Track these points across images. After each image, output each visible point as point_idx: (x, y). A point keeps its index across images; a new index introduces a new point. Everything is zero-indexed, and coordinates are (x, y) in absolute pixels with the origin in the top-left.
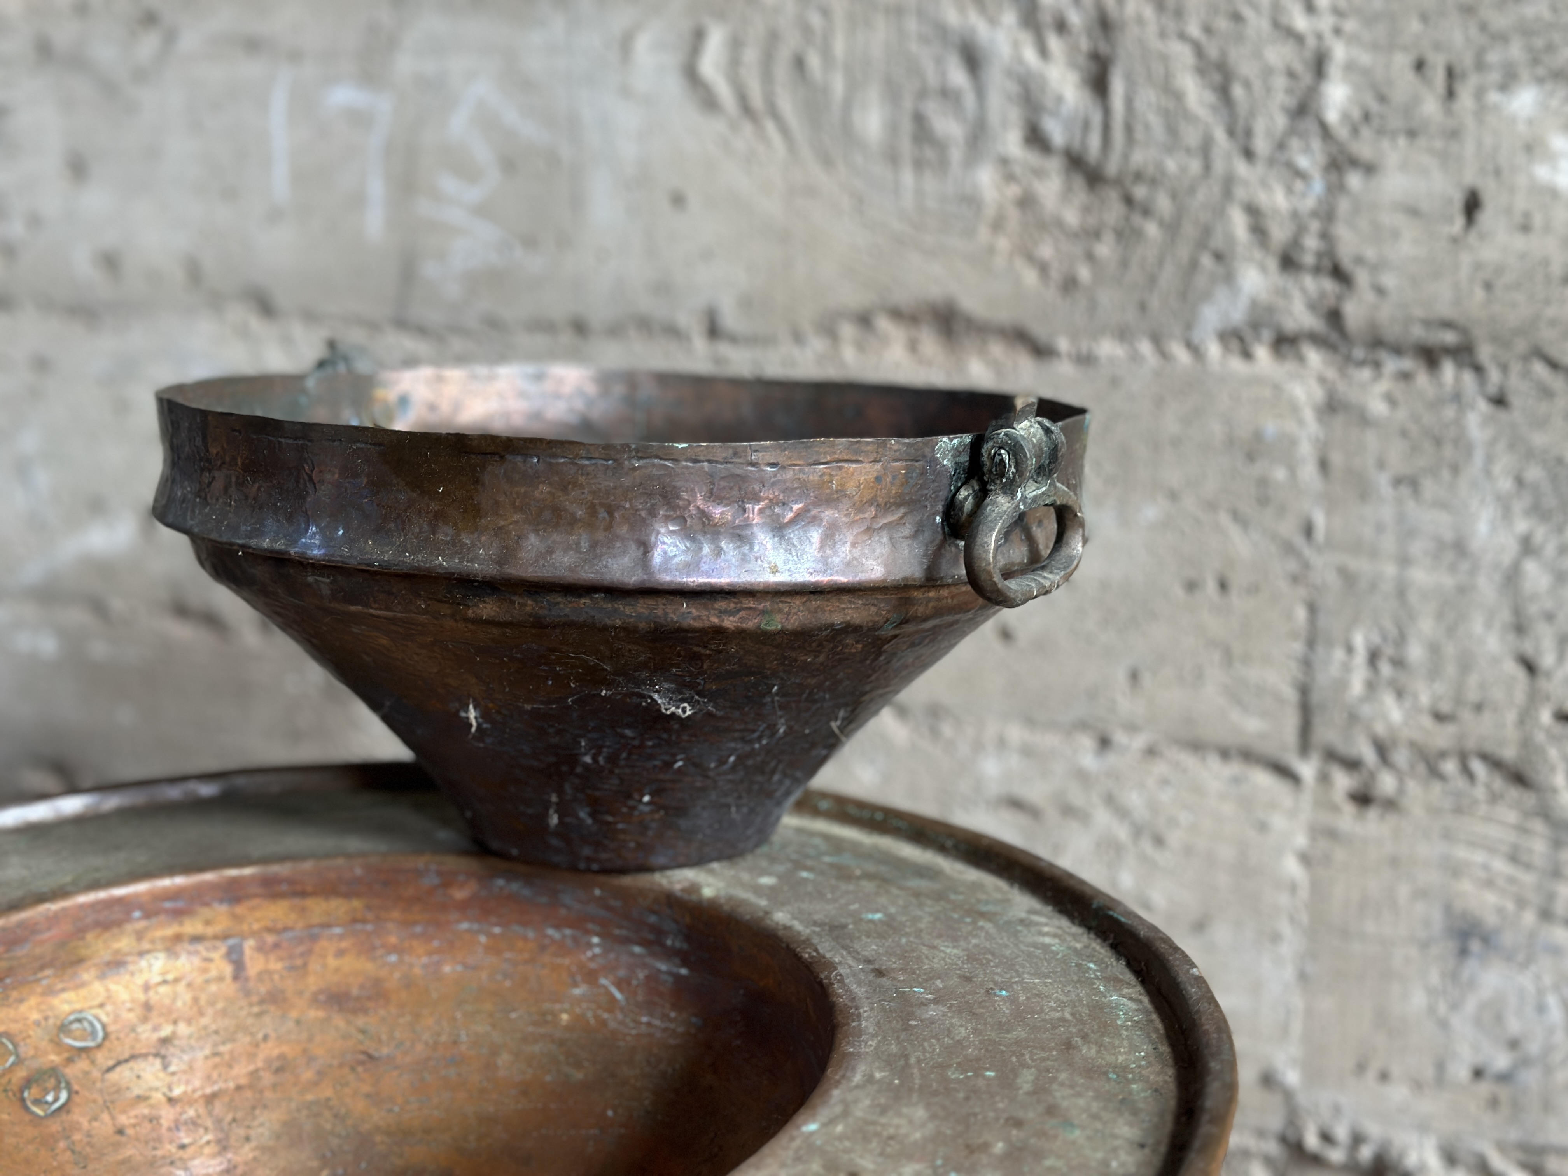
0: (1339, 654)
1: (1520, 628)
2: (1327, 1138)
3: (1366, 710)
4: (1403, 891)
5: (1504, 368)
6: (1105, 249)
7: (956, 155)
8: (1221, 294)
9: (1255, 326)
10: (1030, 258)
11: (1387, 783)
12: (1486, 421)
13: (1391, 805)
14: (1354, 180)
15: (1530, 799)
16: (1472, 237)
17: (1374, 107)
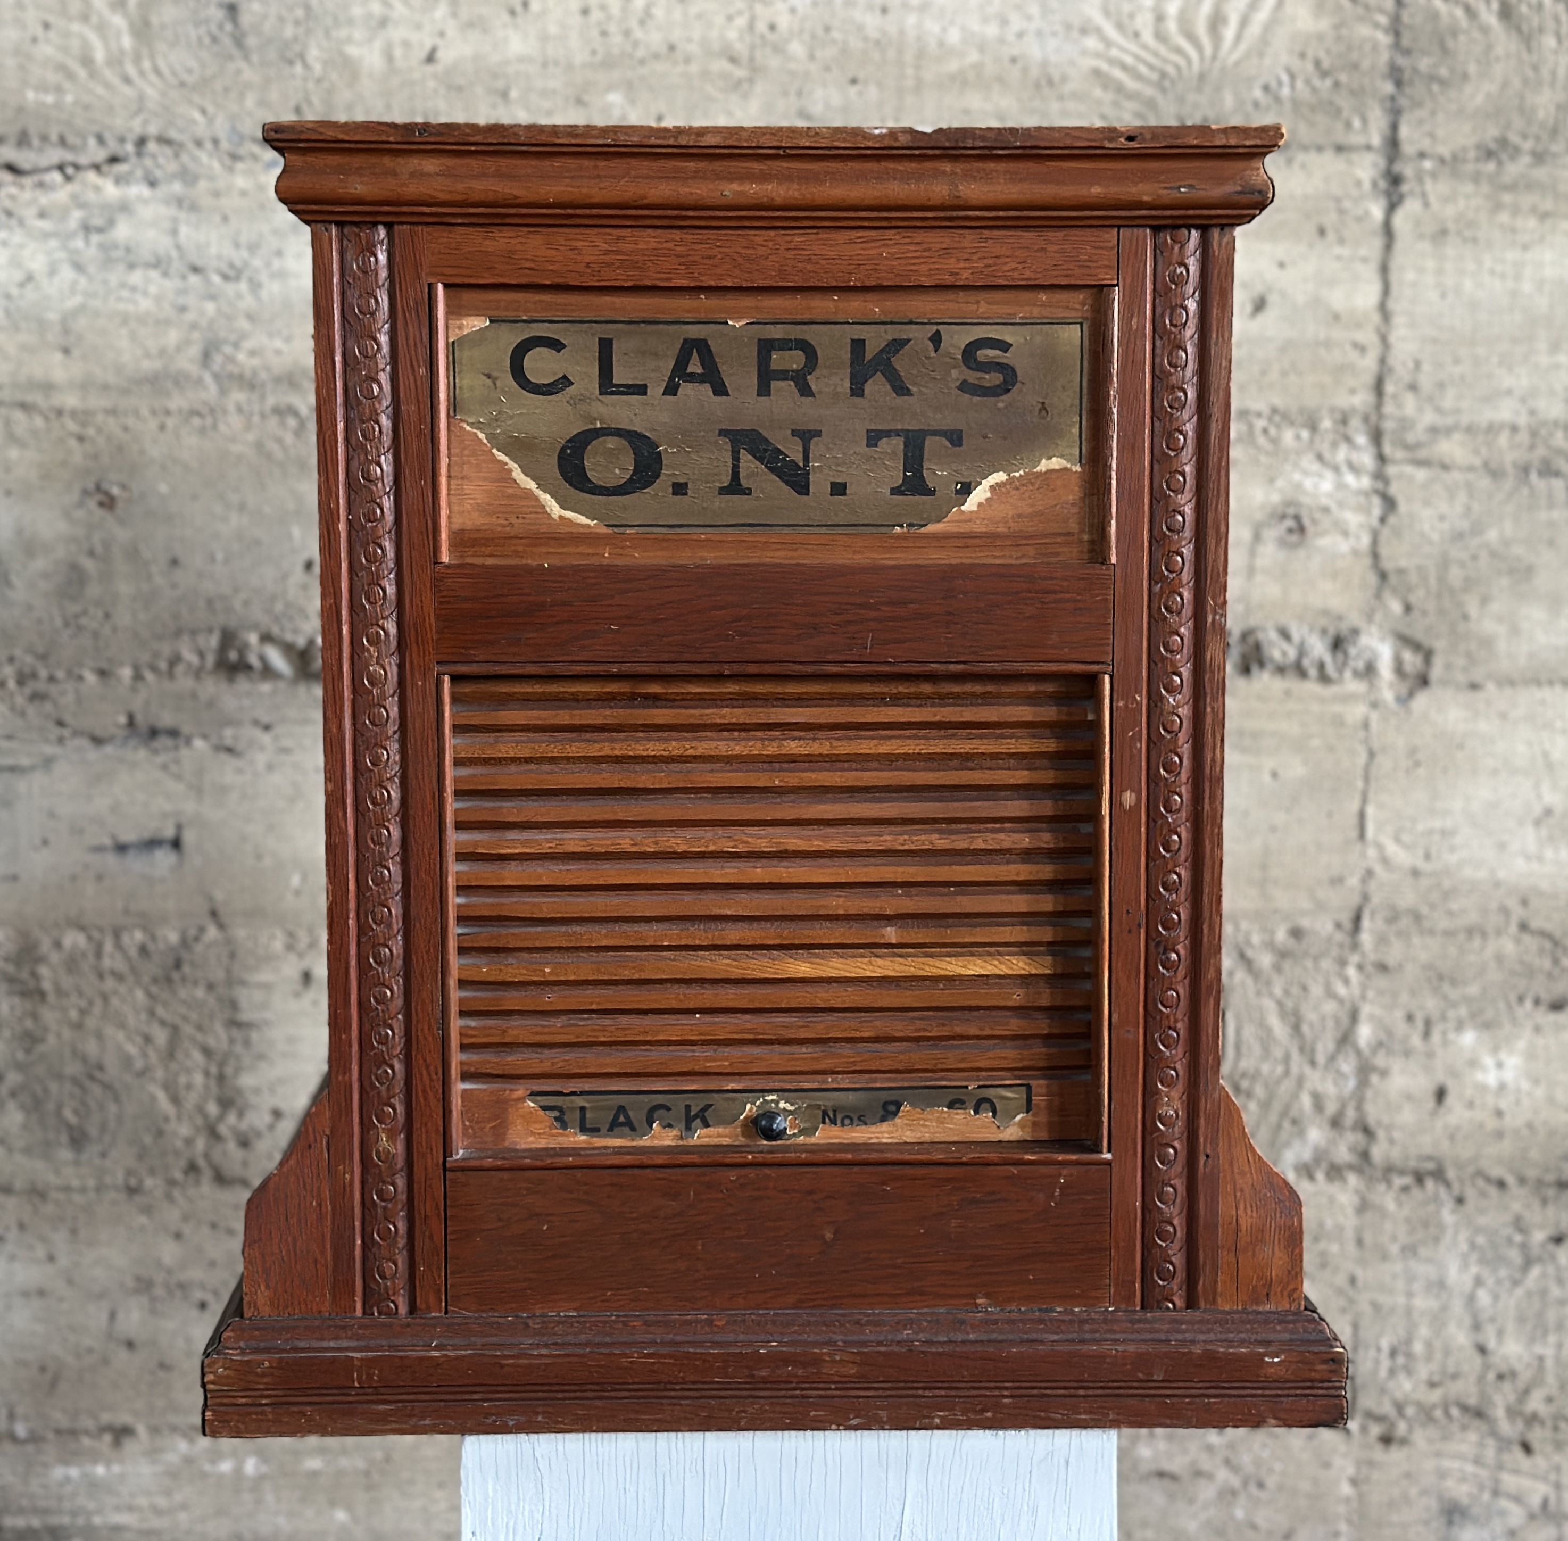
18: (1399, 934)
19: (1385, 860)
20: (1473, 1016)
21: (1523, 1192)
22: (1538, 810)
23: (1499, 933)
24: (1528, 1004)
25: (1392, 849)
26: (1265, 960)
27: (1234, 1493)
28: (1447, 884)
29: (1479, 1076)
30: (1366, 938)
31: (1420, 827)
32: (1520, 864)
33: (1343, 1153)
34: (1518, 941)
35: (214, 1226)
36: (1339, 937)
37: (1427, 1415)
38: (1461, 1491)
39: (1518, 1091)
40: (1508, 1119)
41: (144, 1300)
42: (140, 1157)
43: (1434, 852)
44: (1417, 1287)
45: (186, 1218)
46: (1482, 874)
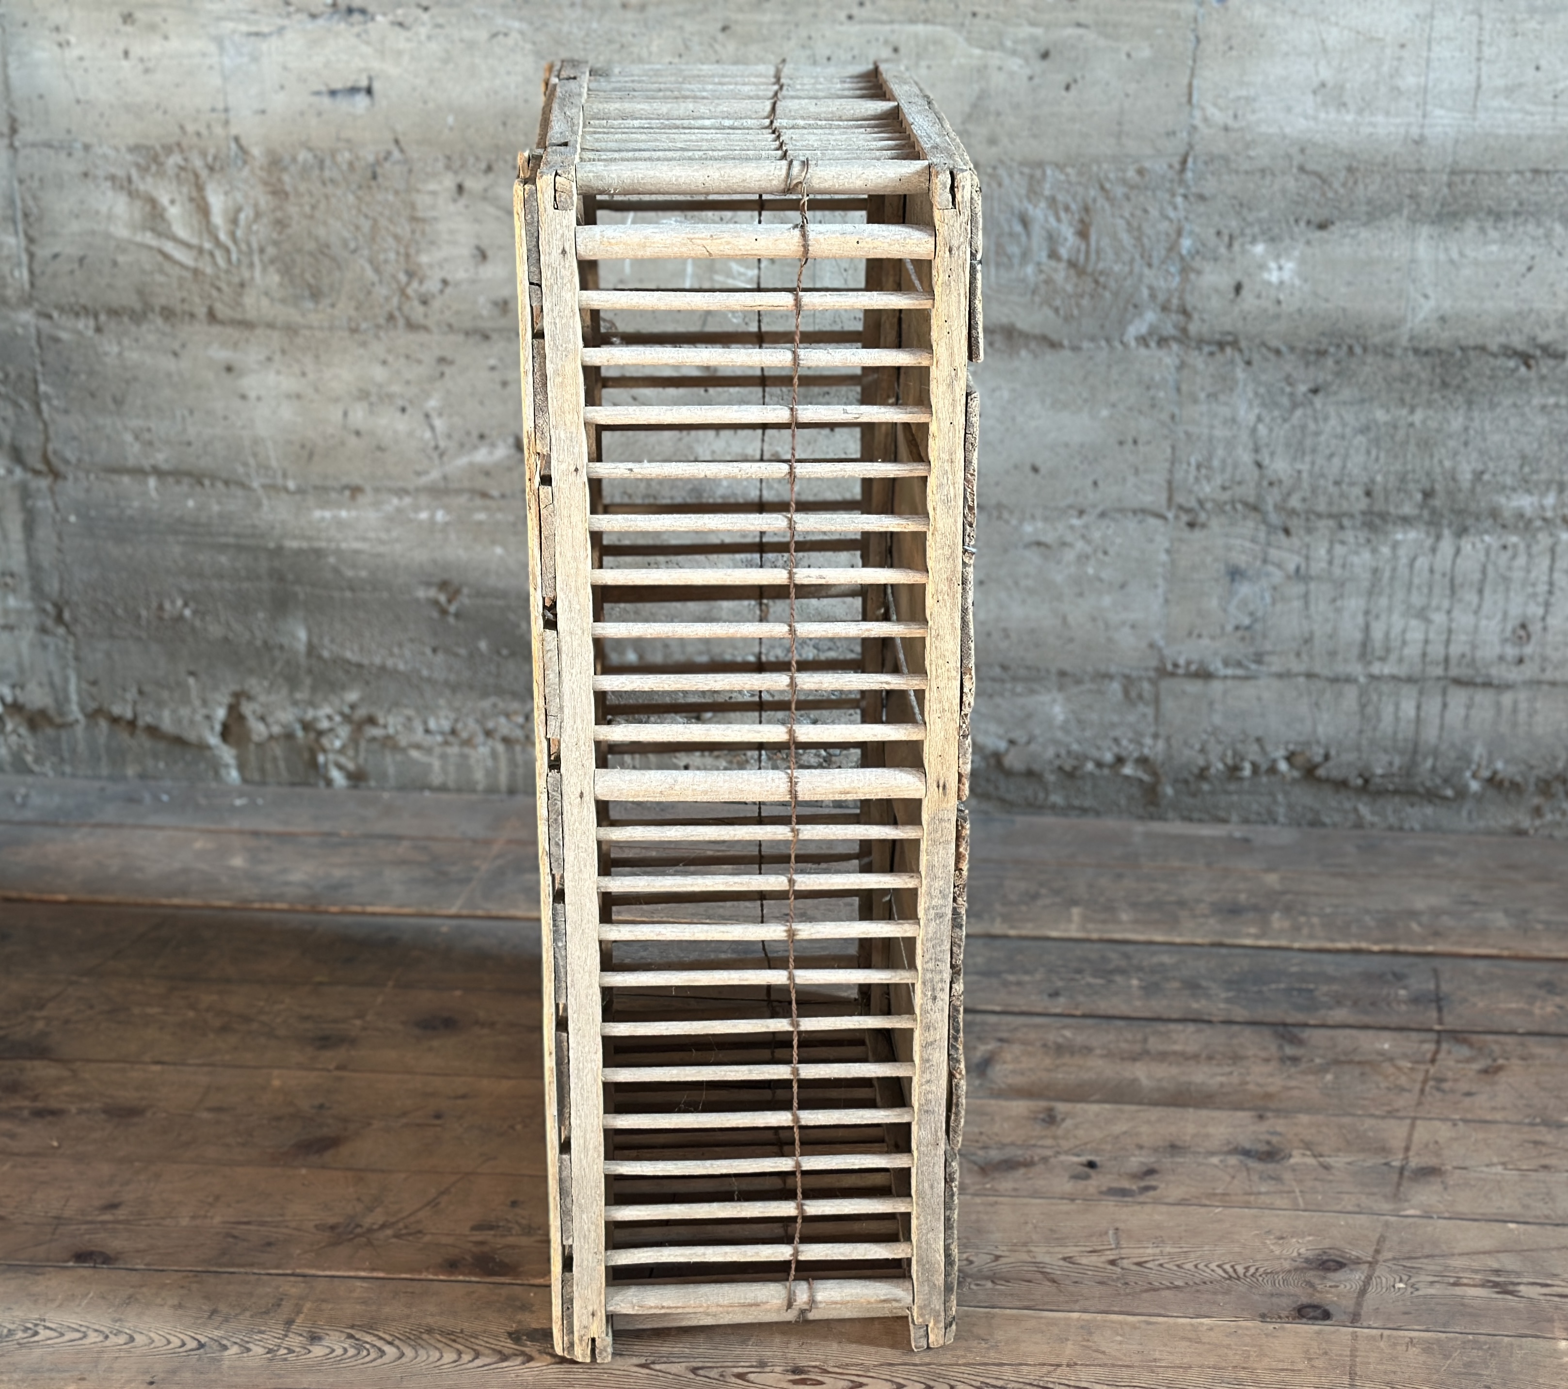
0: (1185, 466)
1: (1257, 450)
2: (1176, 665)
3: (1196, 488)
4: (1209, 559)
5: (1250, 350)
6: (1085, 302)
7: (1016, 261)
8: (1137, 322)
9: (1150, 333)
10: (1050, 306)
11: (1203, 517)
12: (1244, 370)
13: (1203, 526)
14: (1192, 276)
15: (1259, 517)
16: (1239, 300)
17: (1201, 249)
18: (1213, 173)
19: (1206, 120)
20: (1263, 233)
21: (1292, 357)
22: (1316, 82)
23: (1283, 173)
24: (1302, 224)
25: (1211, 111)
26: (1119, 191)
27: (1087, 557)
28: (1249, 137)
29: (1266, 276)
30: (1189, 175)
31: (1232, 95)
32: (1302, 123)
33: (1169, 329)
34: (1297, 180)
35: (407, 357)
36: (1171, 174)
37: (1220, 508)
38: (1241, 560)
39: (1293, 286)
40: (1284, 306)
41: (365, 404)
42: (357, 309)
43: (1240, 113)
44: (1216, 422)
45: (389, 351)
46: (1273, 130)
